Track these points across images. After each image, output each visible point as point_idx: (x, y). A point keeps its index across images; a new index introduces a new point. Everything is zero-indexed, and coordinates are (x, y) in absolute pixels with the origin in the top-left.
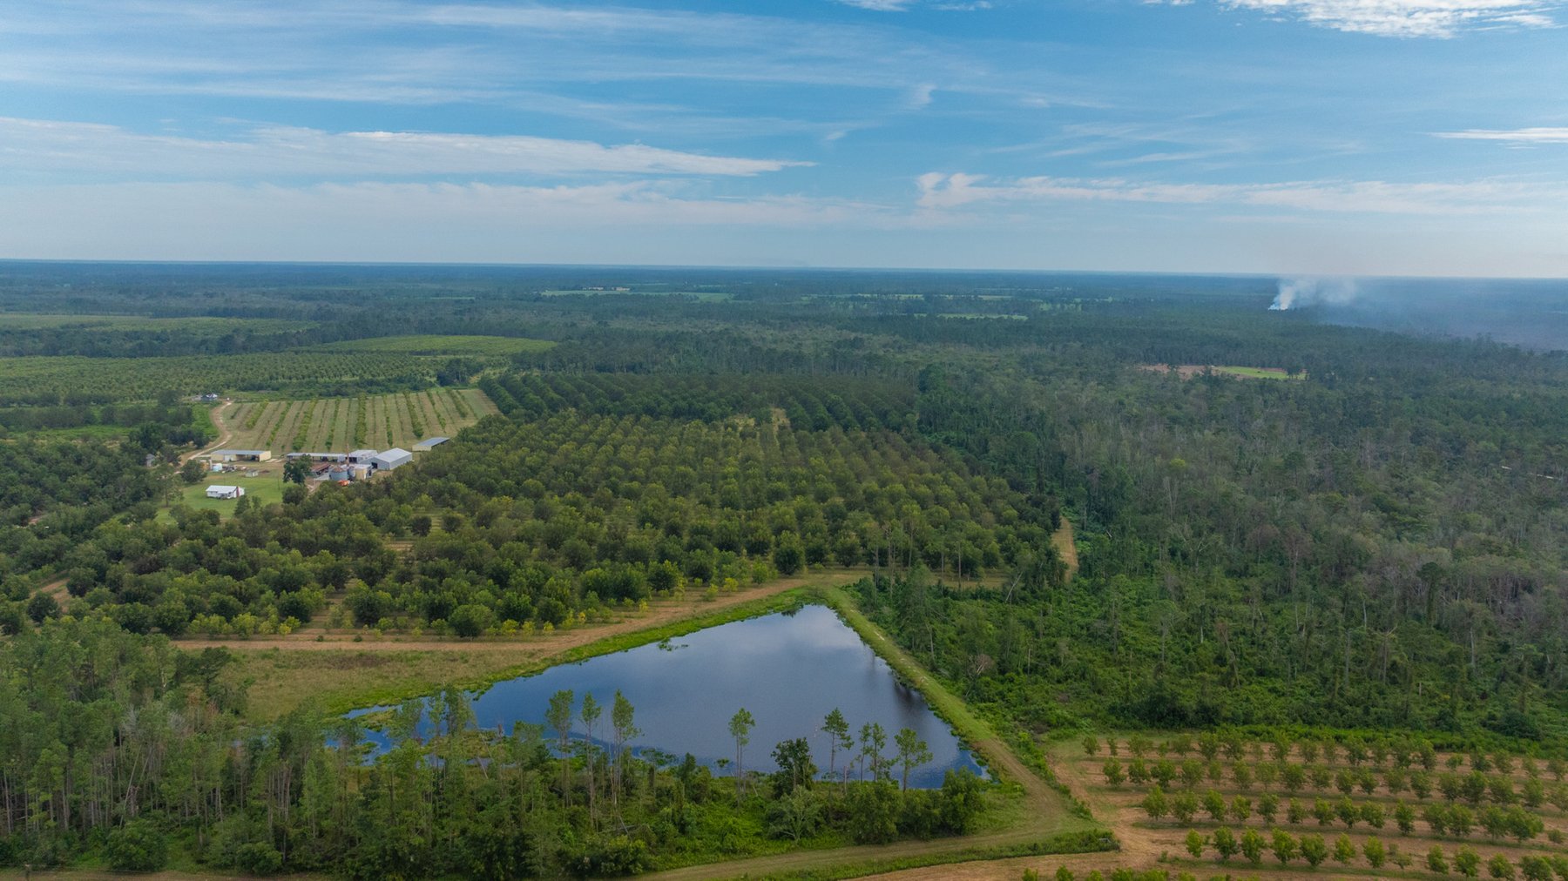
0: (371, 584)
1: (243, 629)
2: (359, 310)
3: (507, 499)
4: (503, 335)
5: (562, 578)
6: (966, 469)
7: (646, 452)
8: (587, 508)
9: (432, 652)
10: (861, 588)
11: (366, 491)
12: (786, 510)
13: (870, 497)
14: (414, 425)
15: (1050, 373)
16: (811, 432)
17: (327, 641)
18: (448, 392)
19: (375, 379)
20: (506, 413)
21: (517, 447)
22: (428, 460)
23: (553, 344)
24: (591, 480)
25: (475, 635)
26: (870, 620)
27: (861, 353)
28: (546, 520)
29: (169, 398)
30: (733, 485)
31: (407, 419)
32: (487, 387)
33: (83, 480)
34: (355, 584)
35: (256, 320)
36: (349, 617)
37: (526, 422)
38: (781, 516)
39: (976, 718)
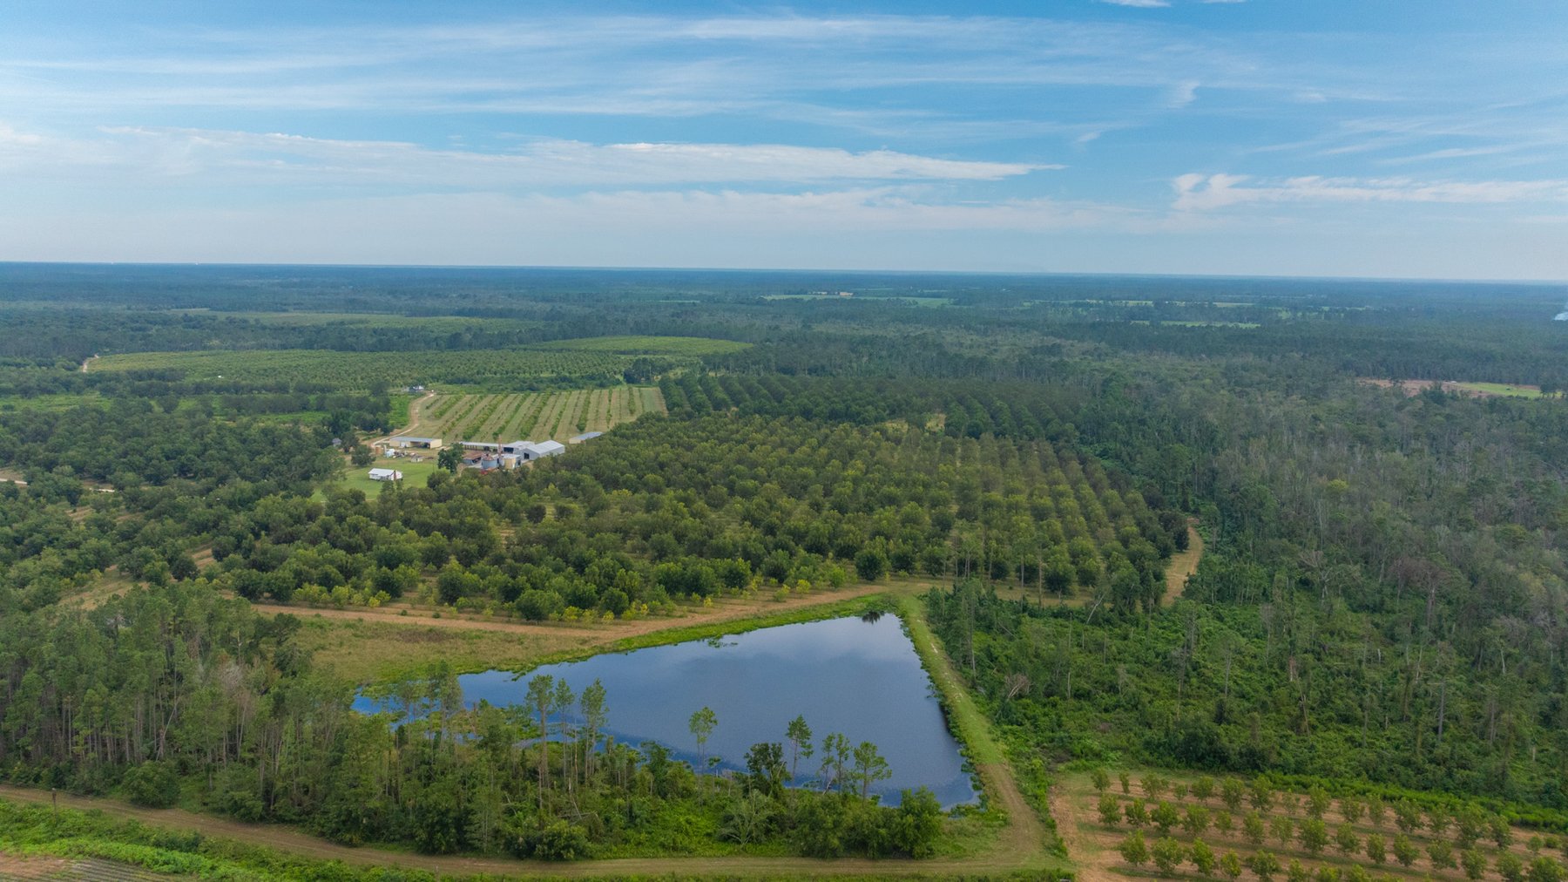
0: (466, 566)
1: (337, 599)
3: (625, 492)
5: (639, 569)
6: (1106, 482)
7: (780, 452)
9: (495, 632)
10: (933, 601)
13: (989, 507)
14: (581, 420)
15: (1251, 386)
20: (670, 411)
21: (660, 443)
22: (577, 453)
24: (711, 477)
25: (539, 620)
26: (933, 632)
28: (652, 514)
29: (378, 389)
30: (848, 488)
36: (435, 595)
37: (682, 420)
39: (994, 738)
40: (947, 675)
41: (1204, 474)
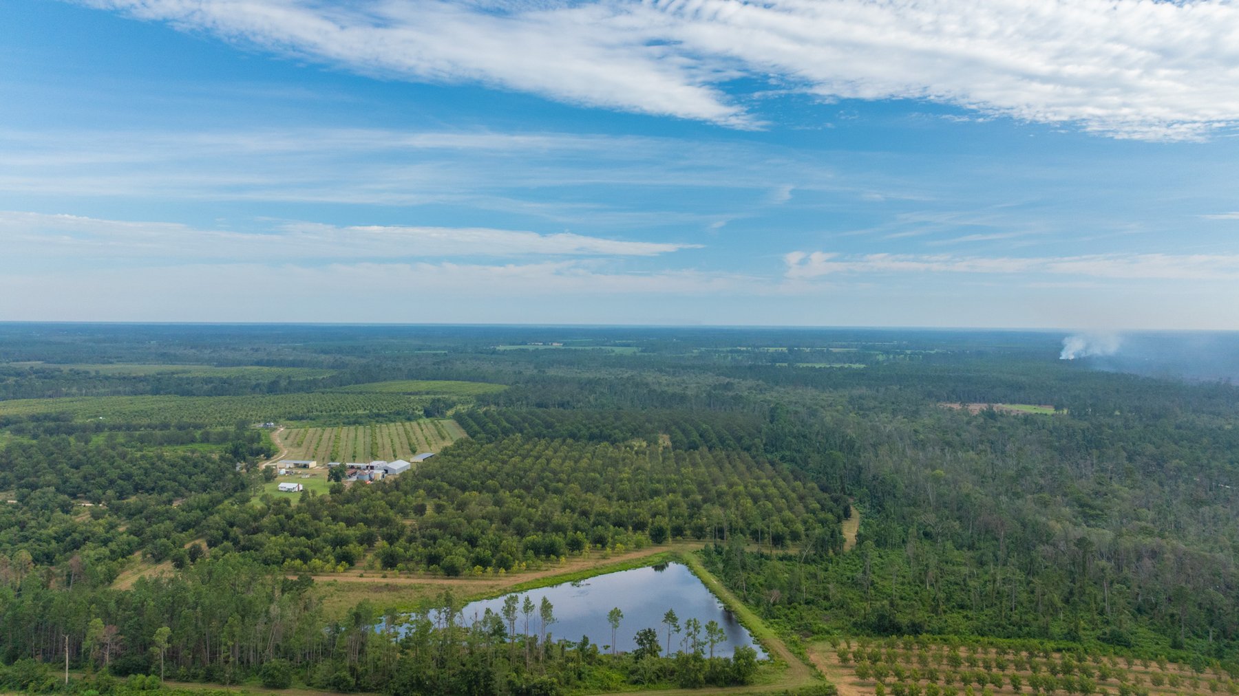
0: (391, 544)
1: (315, 568)
2: (363, 361)
3: (475, 493)
4: (469, 380)
5: (510, 541)
6: (791, 477)
7: (569, 464)
8: (528, 500)
9: (430, 584)
10: (706, 553)
11: (381, 486)
12: (660, 503)
13: (720, 495)
14: (410, 445)
15: (869, 409)
16: (686, 451)
17: (366, 577)
18: (432, 422)
19: (381, 412)
20: (473, 437)
21: (481, 460)
22: (422, 467)
23: (506, 387)
24: (530, 481)
25: (457, 575)
26: (709, 572)
27: (731, 394)
28: (500, 507)
29: (242, 425)
30: (626, 486)
31: (405, 440)
32: (459, 418)
33: (203, 478)
34: (381, 544)
35: (290, 369)
36: (378, 564)
37: (487, 443)
38: (656, 506)
39: (766, 627)
40: (727, 595)
41: (851, 470)
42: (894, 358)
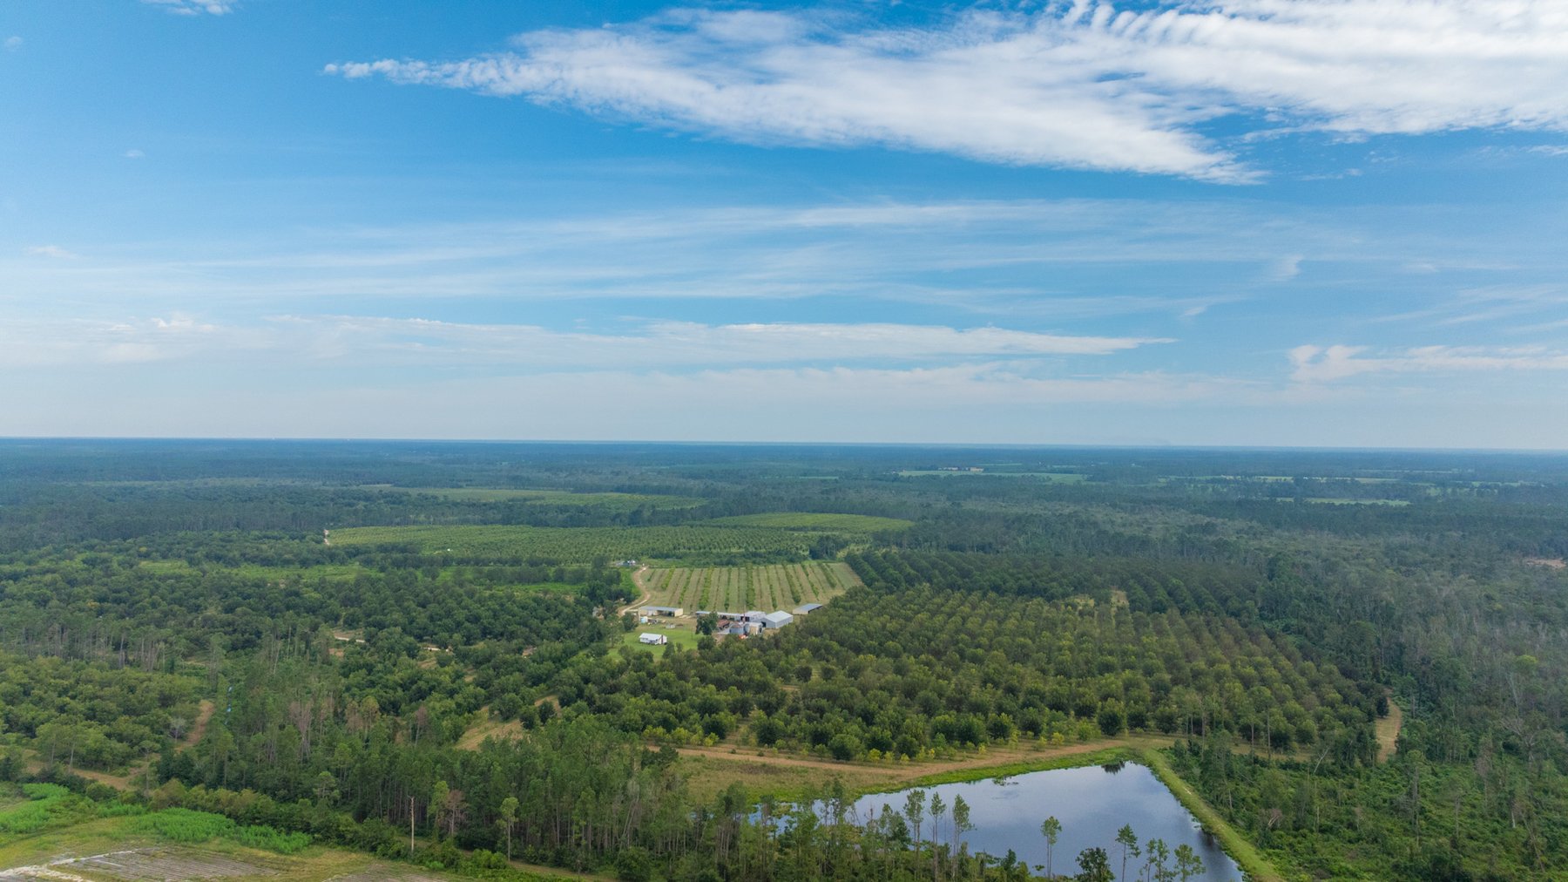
0: (769, 715)
1: (679, 739)
2: (739, 488)
3: (871, 657)
4: (864, 514)
5: (915, 720)
6: (1298, 655)
7: (991, 625)
8: (938, 668)
9: (816, 768)
10: (1177, 752)
11: (757, 642)
12: (1114, 681)
13: (1196, 675)
14: (793, 593)
15: (1416, 565)
16: (1149, 613)
17: (739, 754)
18: (819, 565)
19: (758, 551)
20: (869, 586)
21: (880, 614)
22: (807, 622)
23: (909, 524)
24: (941, 645)
25: (848, 759)
26: (1180, 778)
27: (1211, 538)
28: (903, 676)
29: (600, 562)
30: (1067, 656)
31: (786, 586)
32: (852, 561)
33: (555, 624)
34: (757, 713)
35: (655, 497)
36: (753, 739)
37: (887, 594)
38: (1107, 685)
39: (1262, 860)
40: (1206, 810)
41: (1389, 648)
42: (1454, 492)
